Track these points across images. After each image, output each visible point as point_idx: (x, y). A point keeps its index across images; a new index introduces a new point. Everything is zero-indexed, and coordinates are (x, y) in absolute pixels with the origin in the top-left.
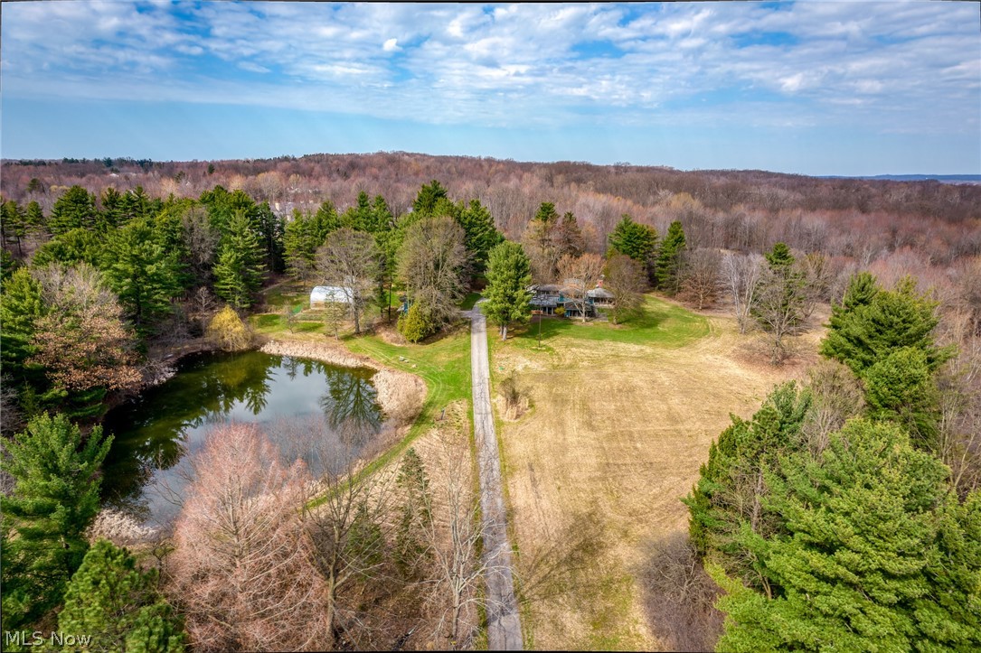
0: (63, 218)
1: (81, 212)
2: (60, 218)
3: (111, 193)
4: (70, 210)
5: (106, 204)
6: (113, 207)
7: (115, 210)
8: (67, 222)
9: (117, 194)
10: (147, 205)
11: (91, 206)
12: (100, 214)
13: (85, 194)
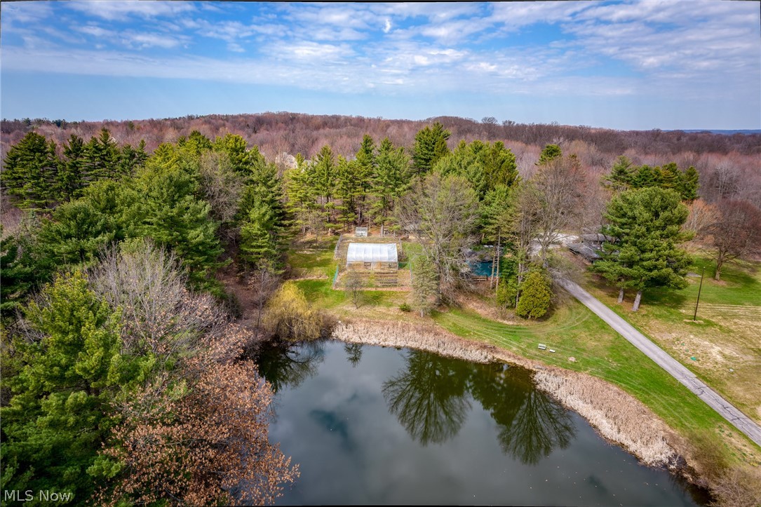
0: (18, 169)
1: (41, 161)
2: (15, 169)
3: (74, 141)
4: (27, 160)
5: (69, 153)
6: (77, 156)
7: (79, 159)
8: (24, 173)
9: (80, 142)
10: (116, 152)
11: (50, 155)
12: (63, 164)
13: (42, 141)
